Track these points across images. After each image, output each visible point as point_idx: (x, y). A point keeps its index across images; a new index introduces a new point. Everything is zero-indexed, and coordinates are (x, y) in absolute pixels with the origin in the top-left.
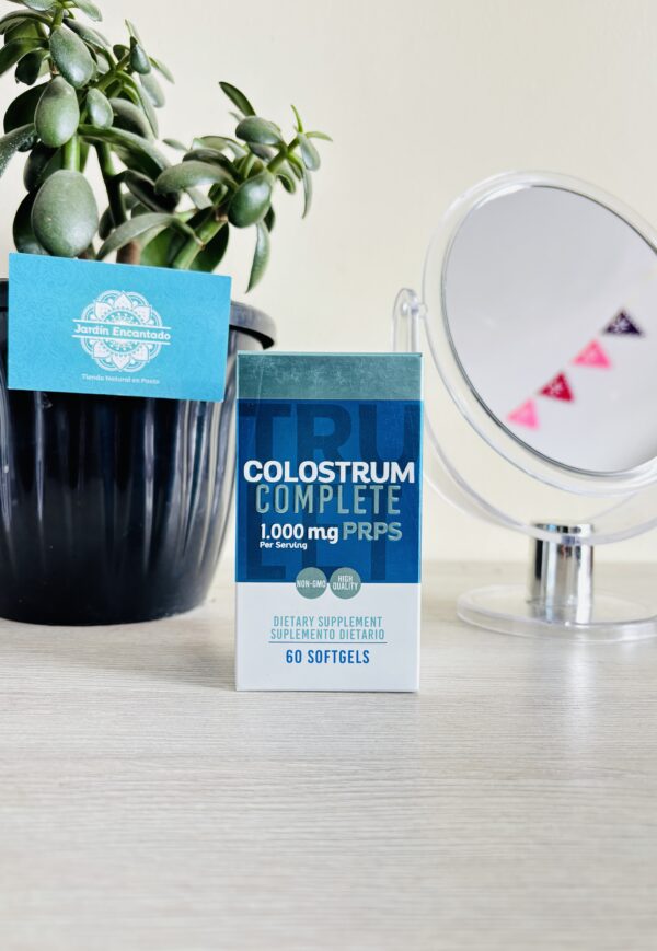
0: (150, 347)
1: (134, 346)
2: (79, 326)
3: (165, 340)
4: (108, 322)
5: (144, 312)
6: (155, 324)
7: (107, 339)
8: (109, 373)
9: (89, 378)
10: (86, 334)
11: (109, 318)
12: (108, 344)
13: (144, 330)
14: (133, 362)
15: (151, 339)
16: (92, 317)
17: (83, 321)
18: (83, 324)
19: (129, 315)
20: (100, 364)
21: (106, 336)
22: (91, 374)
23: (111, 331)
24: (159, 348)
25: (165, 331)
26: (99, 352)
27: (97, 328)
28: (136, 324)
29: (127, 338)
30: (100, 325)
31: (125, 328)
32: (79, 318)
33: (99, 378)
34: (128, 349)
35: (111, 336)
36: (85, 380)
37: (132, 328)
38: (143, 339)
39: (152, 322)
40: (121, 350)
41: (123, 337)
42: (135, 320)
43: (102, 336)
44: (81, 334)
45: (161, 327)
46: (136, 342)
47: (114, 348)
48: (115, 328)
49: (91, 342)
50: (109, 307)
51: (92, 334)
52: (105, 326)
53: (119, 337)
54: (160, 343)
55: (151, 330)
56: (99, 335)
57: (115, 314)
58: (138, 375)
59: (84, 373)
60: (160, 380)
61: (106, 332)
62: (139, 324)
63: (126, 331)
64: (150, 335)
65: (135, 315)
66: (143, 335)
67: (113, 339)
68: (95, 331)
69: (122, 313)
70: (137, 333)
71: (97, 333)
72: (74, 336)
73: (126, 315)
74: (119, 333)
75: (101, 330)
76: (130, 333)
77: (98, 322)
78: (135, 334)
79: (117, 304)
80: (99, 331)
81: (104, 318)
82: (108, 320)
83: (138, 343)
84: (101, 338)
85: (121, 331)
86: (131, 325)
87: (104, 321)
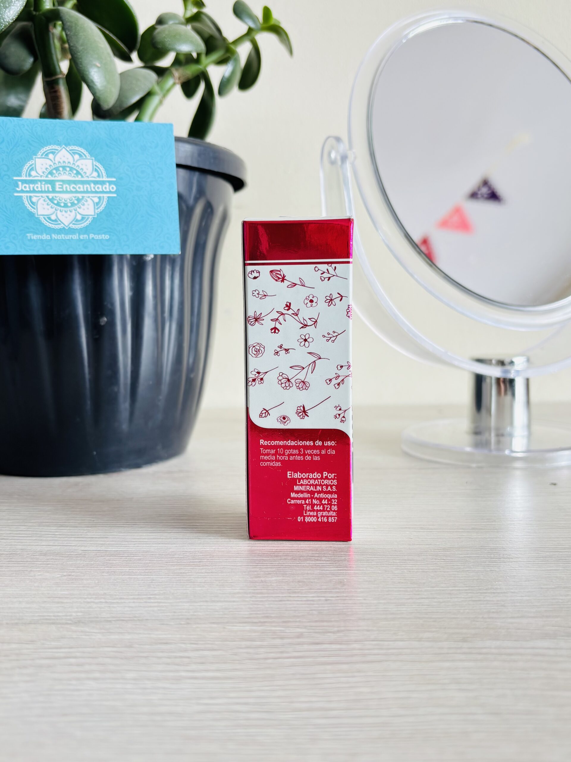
0: (96, 200)
1: (79, 200)
2: (20, 183)
3: (110, 192)
4: (50, 178)
5: (87, 165)
6: (99, 176)
7: (51, 195)
8: (54, 231)
9: (35, 237)
10: (27, 192)
11: (51, 173)
12: (52, 200)
13: (88, 182)
14: (79, 217)
15: (96, 192)
16: (33, 173)
17: (24, 178)
19: (71, 169)
20: (45, 222)
21: (48, 192)
22: (37, 234)
23: (53, 187)
24: (105, 200)
25: (110, 183)
26: (43, 209)
27: (39, 185)
28: (79, 178)
29: (71, 192)
30: (41, 181)
31: (69, 182)
32: (20, 175)
33: (45, 237)
34: (73, 204)
35: (54, 191)
36: (31, 240)
37: (75, 182)
38: (87, 192)
39: (95, 174)
40: (66, 206)
41: (67, 192)
42: (78, 173)
43: (45, 192)
44: (22, 191)
45: (105, 179)
46: (80, 196)
47: (58, 204)
48: (57, 184)
49: (34, 200)
50: (50, 162)
51: (34, 191)
52: (47, 182)
53: (63, 192)
54: (106, 195)
55: (96, 183)
56: (41, 192)
57: (57, 169)
58: (86, 230)
59: (29, 232)
60: (110, 235)
61: (48, 187)
62: (82, 177)
63: (70, 186)
64: (94, 188)
65: (77, 168)
66: (87, 188)
67: (57, 195)
68: (37, 187)
69: (64, 168)
70: (81, 186)
71: (40, 189)
72: (16, 194)
73: (68, 169)
74: (62, 188)
75: (43, 186)
76: (73, 188)
77: (40, 178)
78: (79, 188)
79: (57, 159)
80: (41, 188)
81: (46, 174)
82: (50, 176)
83: (83, 197)
84: (44, 195)
85: (64, 186)
86: (73, 179)
87: (47, 177)
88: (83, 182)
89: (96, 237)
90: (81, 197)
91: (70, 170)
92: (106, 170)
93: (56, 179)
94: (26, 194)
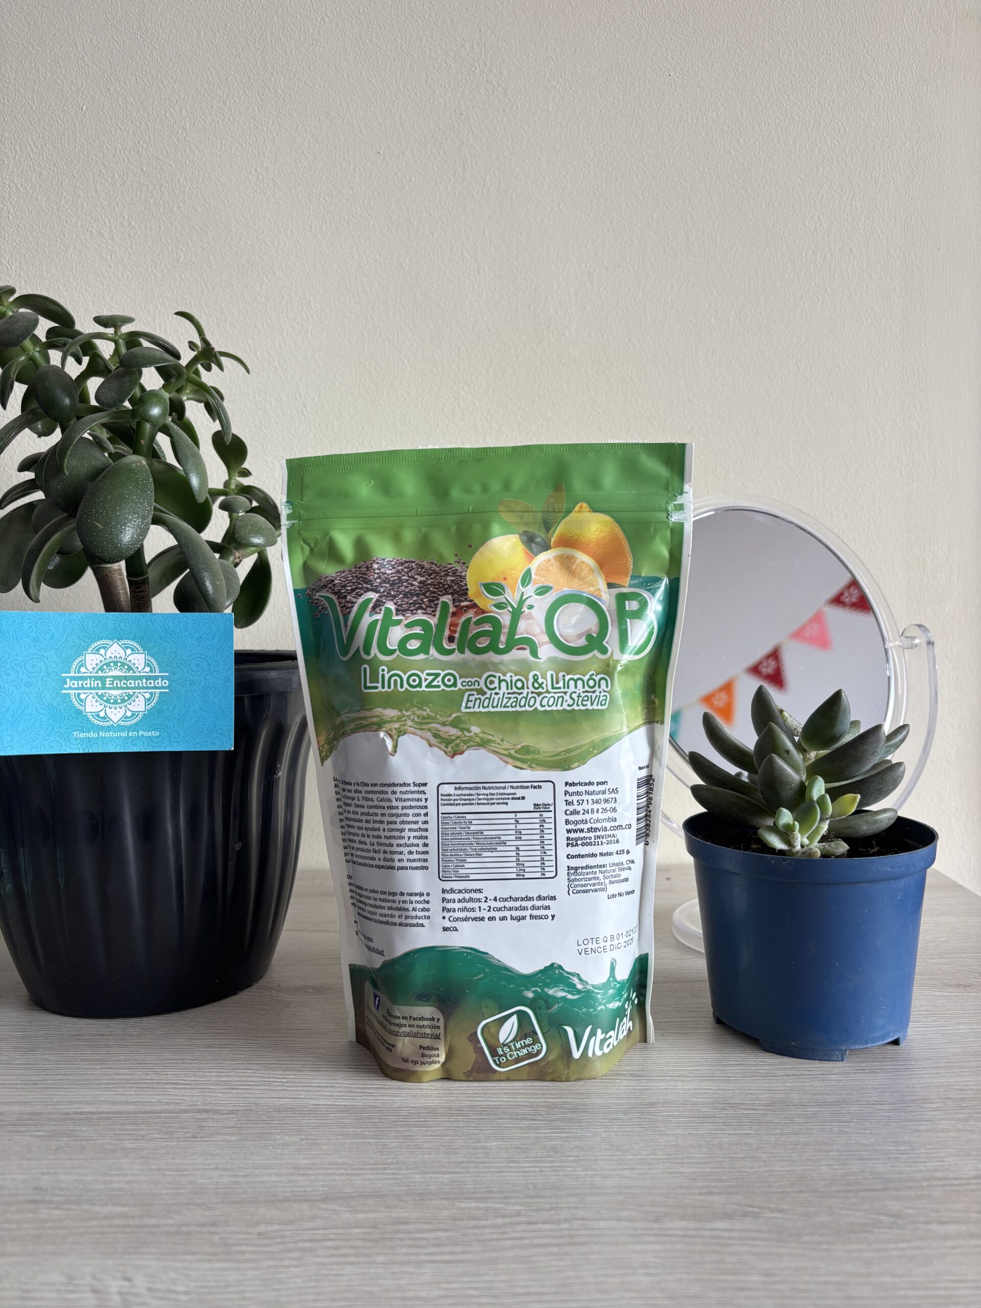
0: (148, 696)
1: (129, 696)
2: (68, 680)
3: (163, 688)
4: (100, 674)
5: (139, 660)
6: (151, 671)
7: (100, 692)
8: (102, 728)
9: (81, 735)
10: (76, 689)
11: (101, 669)
12: (101, 697)
13: (140, 678)
14: (129, 714)
15: (148, 688)
16: (83, 670)
17: (72, 674)
18: (74, 678)
19: (123, 664)
20: (93, 720)
21: (98, 688)
22: (84, 732)
23: (104, 684)
24: (157, 696)
25: (163, 678)
26: (92, 706)
27: (88, 681)
28: (131, 674)
29: (122, 688)
30: (90, 678)
31: (120, 678)
33: (92, 735)
34: (123, 701)
35: (104, 687)
36: (77, 739)
37: (126, 678)
38: (139, 688)
39: (148, 669)
40: (115, 702)
41: (117, 688)
42: (130, 669)
43: (94, 688)
44: (70, 688)
45: (158, 673)
47: (108, 701)
48: (107, 680)
49: (82, 696)
50: (101, 658)
51: (83, 688)
52: (97, 678)
53: (113, 688)
54: (158, 691)
55: (147, 678)
57: (108, 665)
58: (135, 728)
59: (75, 731)
60: (160, 732)
61: (98, 684)
62: (134, 672)
63: (120, 682)
64: (146, 683)
65: (129, 663)
66: (139, 683)
67: (106, 691)
68: (86, 684)
69: (116, 663)
70: (133, 682)
71: (89, 686)
72: (63, 692)
73: (119, 664)
74: (113, 684)
75: (92, 682)
76: (124, 684)
77: (89, 675)
78: (131, 684)
79: (109, 654)
80: (90, 684)
81: (96, 670)
82: (100, 672)
83: (134, 693)
84: (94, 691)
85: (115, 682)
86: (125, 674)
87: (96, 673)
88: (135, 678)
89: (146, 734)
90: (131, 693)
91: (121, 666)
92: (159, 664)
93: (106, 674)
94: (74, 691)
